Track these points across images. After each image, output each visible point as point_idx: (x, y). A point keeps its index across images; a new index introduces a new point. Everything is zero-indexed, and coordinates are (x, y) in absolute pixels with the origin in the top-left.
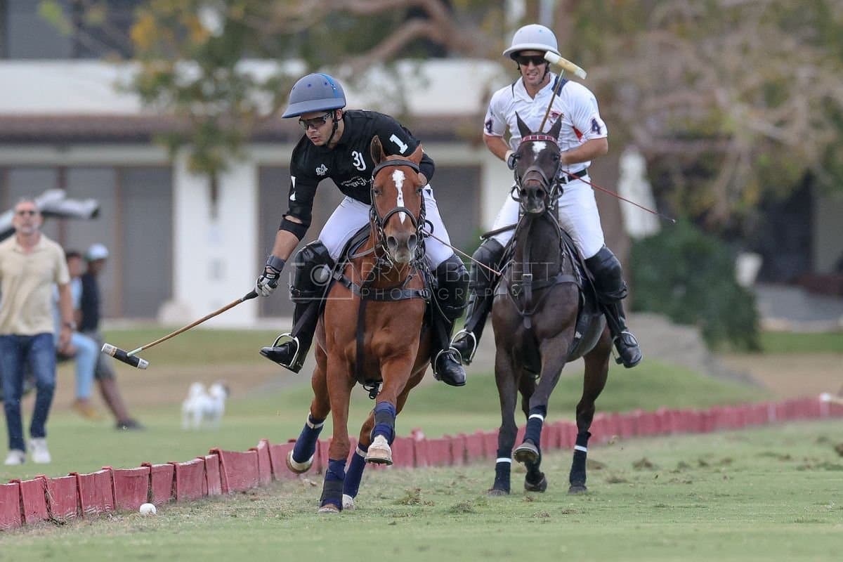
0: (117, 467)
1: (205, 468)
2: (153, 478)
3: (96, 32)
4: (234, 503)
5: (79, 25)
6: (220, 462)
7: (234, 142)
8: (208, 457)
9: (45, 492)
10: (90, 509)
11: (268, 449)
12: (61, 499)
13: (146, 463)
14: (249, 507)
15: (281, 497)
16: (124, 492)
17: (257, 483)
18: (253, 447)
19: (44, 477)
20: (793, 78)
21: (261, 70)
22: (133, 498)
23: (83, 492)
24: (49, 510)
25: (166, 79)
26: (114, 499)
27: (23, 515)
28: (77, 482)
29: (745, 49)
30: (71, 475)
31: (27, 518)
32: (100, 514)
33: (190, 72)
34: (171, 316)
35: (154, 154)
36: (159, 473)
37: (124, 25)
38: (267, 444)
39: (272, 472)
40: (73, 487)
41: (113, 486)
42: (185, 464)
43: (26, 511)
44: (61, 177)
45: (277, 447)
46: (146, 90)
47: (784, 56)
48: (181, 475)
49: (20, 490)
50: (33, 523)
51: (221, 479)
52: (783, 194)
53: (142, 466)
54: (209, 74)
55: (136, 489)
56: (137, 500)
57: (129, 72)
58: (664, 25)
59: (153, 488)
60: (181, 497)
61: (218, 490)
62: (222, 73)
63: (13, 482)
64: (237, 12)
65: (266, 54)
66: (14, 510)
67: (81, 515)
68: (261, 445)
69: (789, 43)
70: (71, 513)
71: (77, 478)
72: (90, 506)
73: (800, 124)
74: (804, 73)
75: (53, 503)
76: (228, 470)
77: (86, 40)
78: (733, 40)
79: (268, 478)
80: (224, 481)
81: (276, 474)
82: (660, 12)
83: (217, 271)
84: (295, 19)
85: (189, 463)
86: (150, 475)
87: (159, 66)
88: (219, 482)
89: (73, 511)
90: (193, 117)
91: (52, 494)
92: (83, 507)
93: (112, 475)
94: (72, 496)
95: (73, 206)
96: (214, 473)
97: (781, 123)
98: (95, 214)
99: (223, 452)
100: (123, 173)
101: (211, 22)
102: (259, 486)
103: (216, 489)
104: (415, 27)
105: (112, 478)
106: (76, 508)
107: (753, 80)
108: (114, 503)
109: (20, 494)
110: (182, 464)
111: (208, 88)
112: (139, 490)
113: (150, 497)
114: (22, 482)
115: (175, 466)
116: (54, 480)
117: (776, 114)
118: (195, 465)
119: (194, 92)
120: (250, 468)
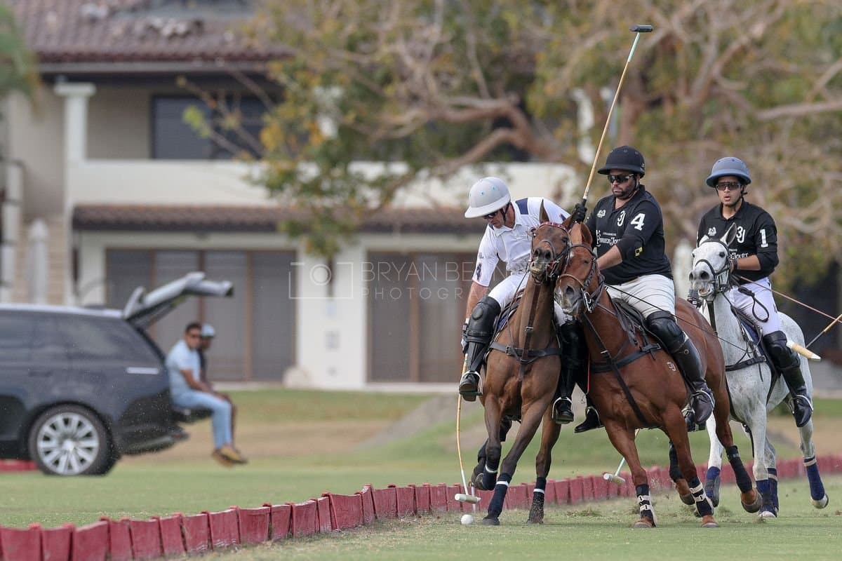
0: (242, 507)
1: (317, 509)
2: (273, 517)
3: (231, 136)
4: (342, 539)
5: (217, 129)
6: (330, 504)
7: (347, 231)
8: (320, 499)
9: (181, 527)
10: (219, 543)
11: (371, 493)
12: (194, 533)
13: (267, 503)
14: (354, 542)
15: (382, 534)
16: (248, 529)
17: (361, 523)
18: (359, 491)
19: (180, 515)
20: (820, 181)
21: (372, 170)
22: (256, 534)
23: (214, 527)
24: (184, 543)
25: (289, 176)
26: (239, 534)
27: (162, 548)
28: (209, 520)
29: (779, 158)
30: (203, 513)
31: (166, 551)
32: (228, 547)
33: (310, 171)
34: (293, 379)
35: (277, 241)
36: (278, 512)
37: (256, 130)
38: (371, 489)
39: (375, 513)
40: (205, 523)
41: (238, 523)
42: (300, 505)
43: (164, 544)
44: (201, 260)
45: (379, 491)
46: (274, 186)
47: (813, 162)
48: (297, 514)
49: (159, 525)
50: (170, 554)
51: (331, 519)
52: (811, 279)
53: (264, 506)
54: (326, 174)
55: (258, 525)
56: (259, 536)
57: (258, 169)
58: (710, 135)
59: (273, 524)
60: (297, 533)
61: (329, 527)
62: (337, 172)
63: (154, 518)
64: (350, 118)
65: (375, 157)
66: (154, 542)
67: (211, 548)
68: (365, 490)
69: (816, 152)
70: (203, 547)
71: (208, 516)
72: (219, 540)
73: (826, 220)
74: (828, 178)
75: (188, 537)
76: (336, 511)
77: (223, 142)
78: (769, 149)
79: (372, 517)
80: (333, 519)
81: (378, 515)
82: (708, 124)
83: (333, 341)
84: (399, 127)
85: (303, 504)
86: (270, 514)
87: (285, 165)
88: (330, 521)
89: (205, 544)
90: (313, 208)
91: (187, 530)
92: (213, 541)
93: (238, 514)
94: (204, 532)
95: (210, 285)
96: (325, 514)
97: (810, 220)
98: (230, 293)
99: (333, 496)
100: (253, 256)
101: (327, 128)
102: (364, 525)
103: (327, 527)
104: (501, 134)
105: (238, 517)
106: (207, 542)
107: (786, 183)
108: (239, 538)
109: (160, 528)
110: (297, 505)
111: (326, 185)
112: (261, 527)
113: (271, 533)
114: (161, 519)
115: (292, 507)
116: (190, 518)
117: (806, 213)
118: (308, 506)
119: (313, 188)
120: (355, 509)
